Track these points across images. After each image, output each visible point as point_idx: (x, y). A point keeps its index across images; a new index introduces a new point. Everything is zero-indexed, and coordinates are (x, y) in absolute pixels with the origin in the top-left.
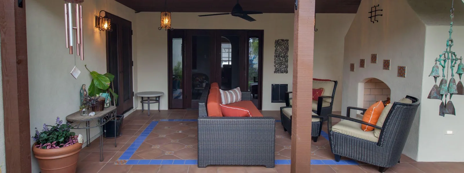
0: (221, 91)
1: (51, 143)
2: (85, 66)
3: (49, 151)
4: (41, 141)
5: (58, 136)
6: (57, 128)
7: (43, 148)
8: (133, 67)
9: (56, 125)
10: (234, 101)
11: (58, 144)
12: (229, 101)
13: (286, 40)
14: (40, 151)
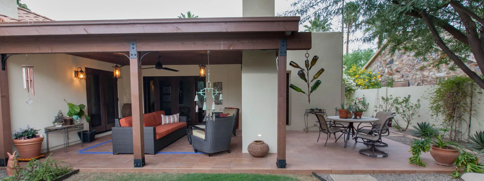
0: (162, 116)
1: (24, 137)
2: (64, 100)
3: (22, 140)
4: (19, 137)
5: (28, 134)
6: (28, 131)
7: (20, 139)
8: (119, 102)
9: (27, 129)
10: (172, 122)
11: (28, 138)
12: (167, 122)
13: (220, 82)
14: (18, 141)
